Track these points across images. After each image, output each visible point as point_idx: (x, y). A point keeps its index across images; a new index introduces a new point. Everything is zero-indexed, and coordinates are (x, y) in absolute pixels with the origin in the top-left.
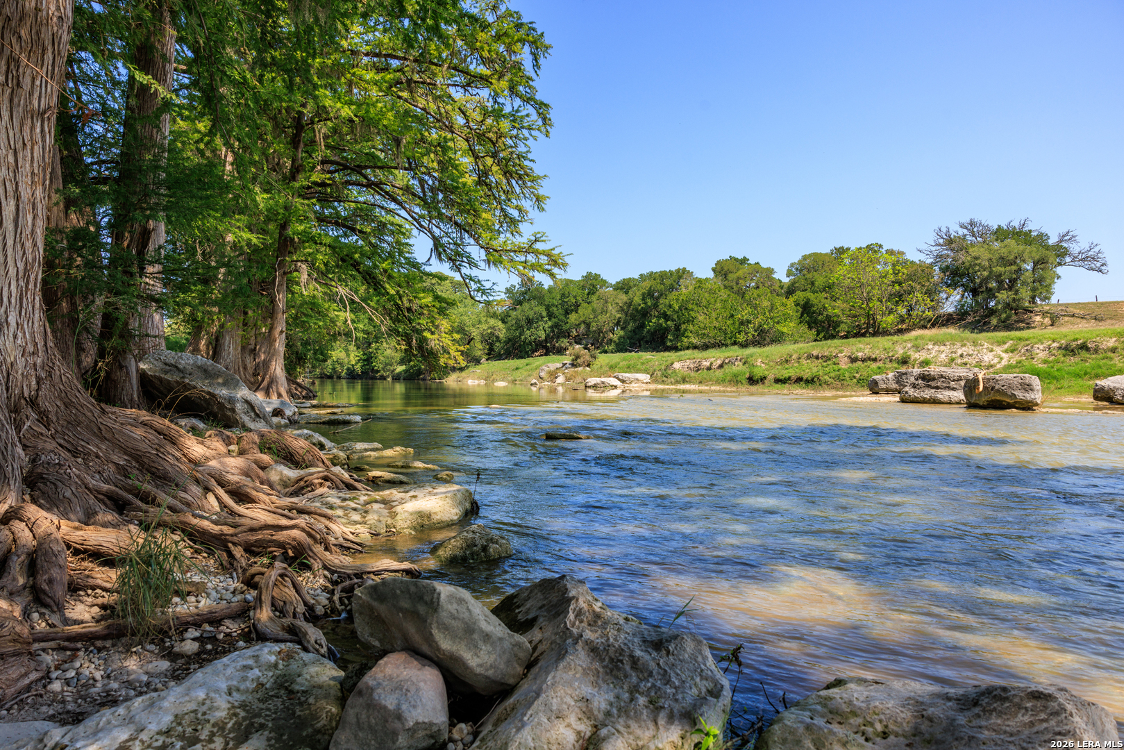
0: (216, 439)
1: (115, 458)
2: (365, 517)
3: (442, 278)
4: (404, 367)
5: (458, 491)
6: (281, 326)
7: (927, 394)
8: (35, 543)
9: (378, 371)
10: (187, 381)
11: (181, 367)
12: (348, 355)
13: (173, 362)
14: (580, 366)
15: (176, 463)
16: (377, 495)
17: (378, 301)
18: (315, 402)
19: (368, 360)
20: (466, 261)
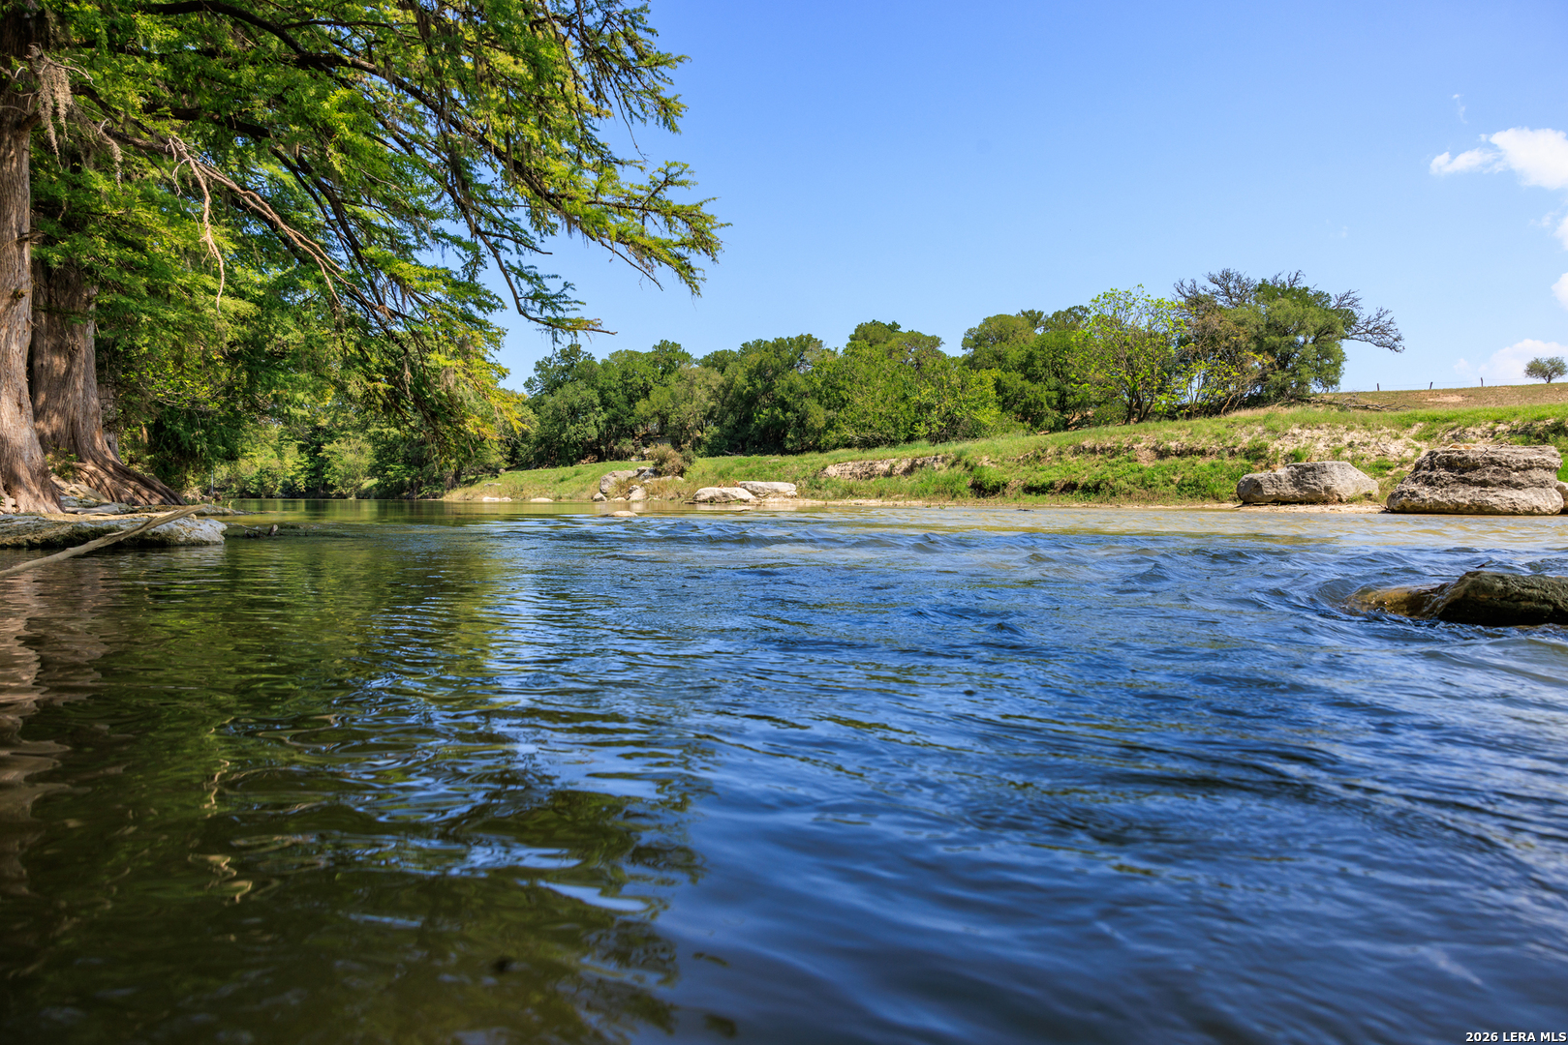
4: (375, 481)
7: (1464, 495)
9: (332, 487)
14: (667, 473)
19: (318, 467)
20: (510, 235)
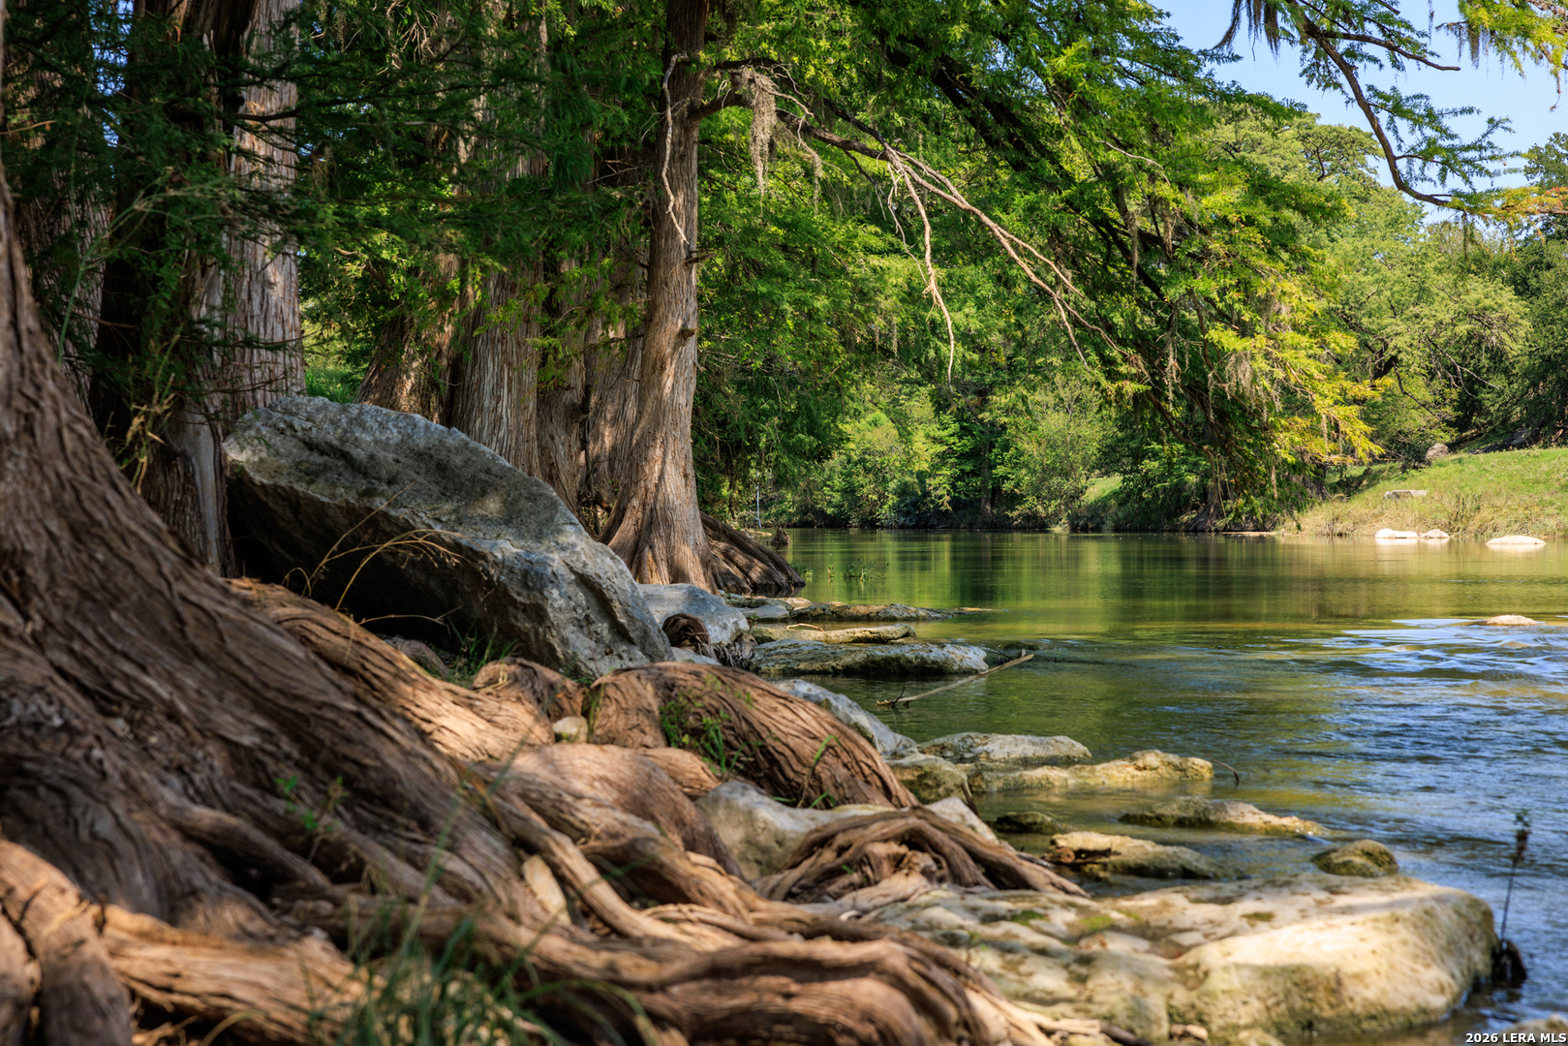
0: (513, 693)
1: (226, 722)
2: (1082, 980)
3: (1276, 112)
4: (1114, 482)
5: (1440, 900)
6: (681, 311)
8: (32, 970)
9: (1014, 499)
10: (380, 504)
11: (359, 454)
12: (905, 436)
13: (333, 437)
15: (419, 747)
16: (1114, 910)
17: (1031, 209)
18: (800, 603)
20: (1377, 34)
